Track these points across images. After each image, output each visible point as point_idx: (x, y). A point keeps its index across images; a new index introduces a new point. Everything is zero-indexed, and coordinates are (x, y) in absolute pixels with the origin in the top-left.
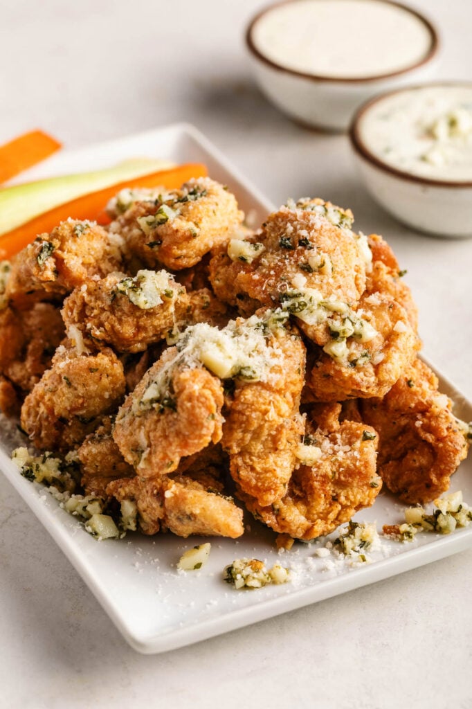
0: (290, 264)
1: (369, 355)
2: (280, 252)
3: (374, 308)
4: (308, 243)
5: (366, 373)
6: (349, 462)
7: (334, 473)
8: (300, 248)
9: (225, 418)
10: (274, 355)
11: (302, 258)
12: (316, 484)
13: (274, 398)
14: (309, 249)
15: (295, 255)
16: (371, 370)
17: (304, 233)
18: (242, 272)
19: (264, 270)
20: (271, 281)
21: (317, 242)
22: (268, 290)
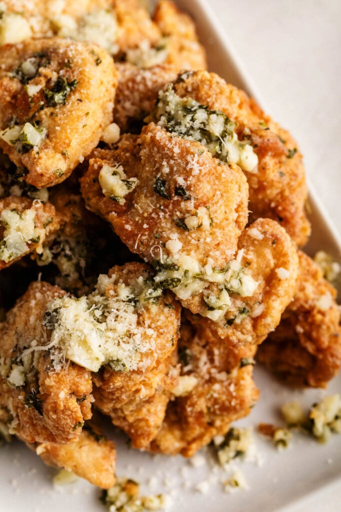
0: (165, 218)
1: (247, 308)
2: (154, 198)
3: (256, 242)
4: (185, 194)
5: (244, 330)
6: (224, 398)
7: (209, 409)
8: (176, 198)
9: (95, 398)
10: (145, 336)
11: (178, 213)
12: (191, 420)
13: (145, 377)
14: (185, 200)
15: (171, 207)
16: (249, 326)
17: (180, 181)
18: (113, 213)
19: (137, 219)
20: (144, 238)
21: (194, 192)
22: (141, 248)
